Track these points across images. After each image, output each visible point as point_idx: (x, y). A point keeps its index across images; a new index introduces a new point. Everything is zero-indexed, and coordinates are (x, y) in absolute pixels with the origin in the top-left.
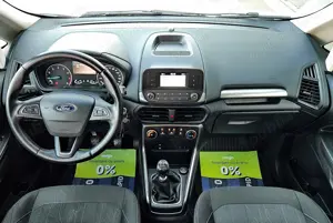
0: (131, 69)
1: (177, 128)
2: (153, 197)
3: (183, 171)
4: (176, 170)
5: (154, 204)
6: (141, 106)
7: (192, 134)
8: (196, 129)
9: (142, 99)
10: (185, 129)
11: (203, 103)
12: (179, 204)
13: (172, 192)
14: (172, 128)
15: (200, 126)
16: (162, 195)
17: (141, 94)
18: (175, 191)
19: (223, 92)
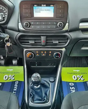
0: (14, 7)
1: (47, 51)
2: (30, 99)
3: (52, 80)
4: (47, 80)
5: (31, 104)
6: (20, 34)
7: (58, 55)
8: (61, 52)
9: (21, 28)
10: (53, 52)
11: (67, 31)
12: (49, 104)
13: (44, 95)
14: (44, 51)
15: (64, 50)
16: (37, 97)
17: (20, 24)
18: (46, 94)
19: (81, 24)
